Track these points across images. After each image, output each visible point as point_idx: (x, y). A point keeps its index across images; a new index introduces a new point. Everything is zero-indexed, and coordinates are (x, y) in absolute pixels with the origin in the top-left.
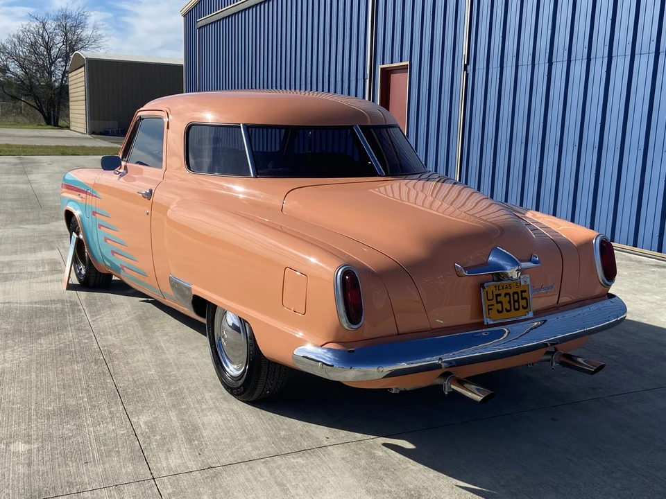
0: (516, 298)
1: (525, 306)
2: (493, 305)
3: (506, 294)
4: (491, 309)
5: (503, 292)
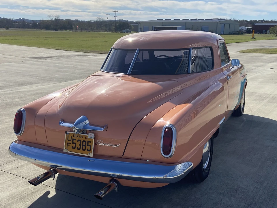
0: (84, 144)
1: (89, 149)
2: (71, 144)
3: (78, 141)
4: (69, 145)
5: (77, 139)
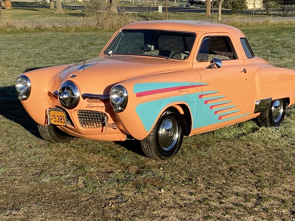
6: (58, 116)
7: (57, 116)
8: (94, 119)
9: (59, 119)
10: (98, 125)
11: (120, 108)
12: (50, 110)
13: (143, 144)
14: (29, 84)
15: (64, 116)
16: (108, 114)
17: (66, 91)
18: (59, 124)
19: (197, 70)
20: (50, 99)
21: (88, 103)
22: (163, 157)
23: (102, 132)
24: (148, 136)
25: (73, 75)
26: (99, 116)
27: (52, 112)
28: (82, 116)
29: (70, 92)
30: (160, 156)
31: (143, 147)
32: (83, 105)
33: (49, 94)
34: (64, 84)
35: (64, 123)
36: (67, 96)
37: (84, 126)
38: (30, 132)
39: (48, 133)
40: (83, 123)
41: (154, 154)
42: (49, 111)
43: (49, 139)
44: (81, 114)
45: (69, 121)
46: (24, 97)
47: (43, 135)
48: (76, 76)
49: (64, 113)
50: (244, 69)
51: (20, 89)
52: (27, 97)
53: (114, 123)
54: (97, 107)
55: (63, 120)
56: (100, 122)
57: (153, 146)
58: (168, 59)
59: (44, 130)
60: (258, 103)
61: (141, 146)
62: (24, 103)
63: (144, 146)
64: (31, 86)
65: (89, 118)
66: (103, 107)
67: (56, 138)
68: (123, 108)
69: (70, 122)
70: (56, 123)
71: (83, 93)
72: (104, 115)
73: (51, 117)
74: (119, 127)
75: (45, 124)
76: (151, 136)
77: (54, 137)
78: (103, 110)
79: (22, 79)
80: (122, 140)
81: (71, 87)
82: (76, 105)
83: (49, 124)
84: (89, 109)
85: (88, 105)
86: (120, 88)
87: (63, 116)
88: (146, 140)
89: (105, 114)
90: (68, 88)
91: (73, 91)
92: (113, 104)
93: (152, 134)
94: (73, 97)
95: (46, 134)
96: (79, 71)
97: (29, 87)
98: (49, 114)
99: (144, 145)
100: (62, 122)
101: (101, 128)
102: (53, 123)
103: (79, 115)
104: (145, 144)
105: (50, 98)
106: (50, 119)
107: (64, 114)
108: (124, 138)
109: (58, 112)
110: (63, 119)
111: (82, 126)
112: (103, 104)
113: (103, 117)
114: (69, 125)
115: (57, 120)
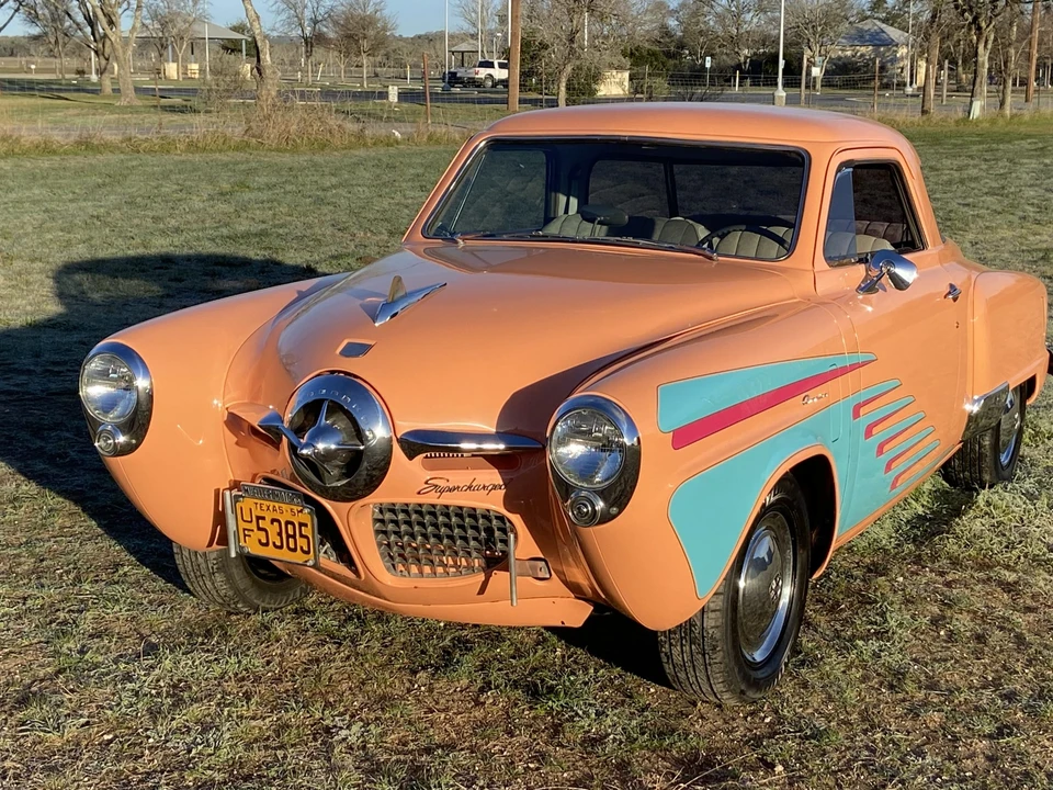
6: (279, 521)
7: (273, 521)
8: (451, 537)
9: (280, 534)
10: (464, 563)
11: (600, 505)
12: (235, 492)
13: (671, 644)
14: (141, 383)
15: (306, 525)
16: (516, 519)
17: (323, 421)
18: (285, 555)
19: (837, 301)
20: (237, 443)
21: (428, 475)
22: (751, 694)
23: (482, 591)
24: (699, 617)
25: (348, 343)
26: (476, 528)
27: (248, 504)
28: (391, 527)
29: (341, 424)
30: (743, 692)
31: (669, 656)
32: (407, 481)
33: (234, 422)
34: (316, 387)
35: (308, 552)
36: (333, 447)
37: (400, 567)
38: (128, 549)
39: (219, 578)
40: (397, 556)
41: (718, 688)
42: (236, 499)
43: (221, 601)
44: (388, 516)
45: (328, 545)
46: (122, 439)
47: (195, 585)
48: (369, 347)
49: (306, 511)
50: (951, 286)
51: (99, 405)
52: (134, 441)
53: (542, 556)
54: (469, 487)
55: (302, 542)
56: (474, 554)
57: (719, 657)
58: (711, 258)
59: (203, 566)
60: (975, 409)
61: (659, 652)
62: (122, 467)
63: (678, 653)
64: (151, 390)
65: (425, 536)
66: (495, 487)
67: (252, 595)
68: (612, 506)
69: (334, 547)
70: (268, 553)
71: (405, 427)
72: (494, 522)
73: (242, 525)
74: (561, 575)
75: (210, 545)
76: (712, 615)
77: (245, 590)
78: (494, 503)
79: (110, 361)
80: (567, 625)
81: (352, 403)
82: (373, 483)
83: (233, 555)
84: (431, 498)
85: (426, 483)
86: (601, 409)
87: (301, 525)
88: (687, 630)
89: (501, 518)
90: (336, 408)
91: (361, 420)
92: (566, 489)
93: (720, 603)
94: (362, 448)
95: (208, 583)
96: (377, 325)
97: (143, 397)
98: (234, 510)
99: (676, 651)
100: (295, 550)
101: (482, 577)
102: (254, 549)
103: (382, 521)
104: (682, 645)
105: (236, 439)
106: (237, 533)
107: (306, 516)
108: (576, 614)
109: (277, 505)
110: (302, 536)
111: (388, 569)
112: (493, 476)
113: (489, 531)
114: (330, 561)
115: (274, 538)
